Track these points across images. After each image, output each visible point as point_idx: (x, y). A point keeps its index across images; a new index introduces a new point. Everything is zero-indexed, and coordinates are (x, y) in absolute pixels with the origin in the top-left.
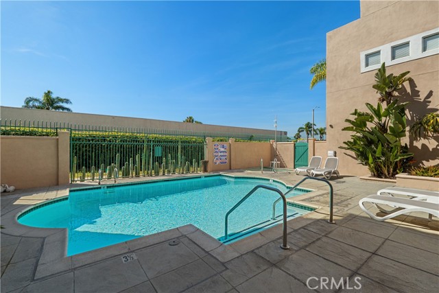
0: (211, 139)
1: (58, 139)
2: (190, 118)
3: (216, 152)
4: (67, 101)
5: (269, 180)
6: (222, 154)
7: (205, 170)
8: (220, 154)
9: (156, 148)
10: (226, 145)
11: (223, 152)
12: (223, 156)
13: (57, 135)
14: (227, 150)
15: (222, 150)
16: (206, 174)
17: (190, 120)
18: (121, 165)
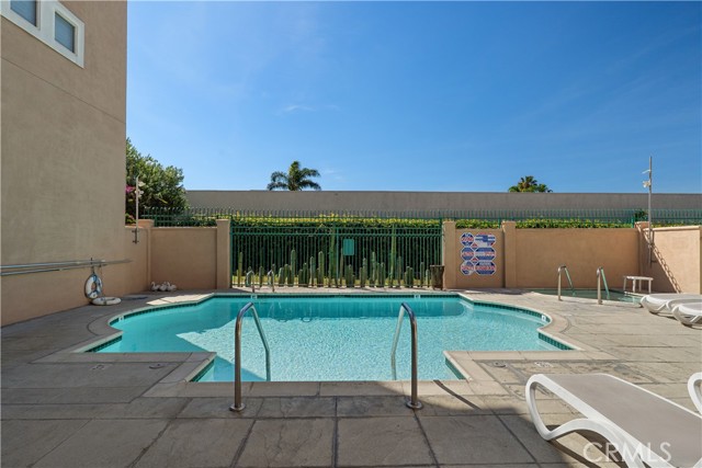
0: (453, 223)
1: (216, 230)
2: (529, 179)
3: (469, 250)
4: (314, 173)
5: (539, 315)
6: (483, 254)
7: (438, 285)
8: (475, 254)
9: (346, 241)
10: (491, 234)
11: (485, 250)
12: (485, 258)
13: (215, 225)
14: (497, 246)
15: (485, 245)
16: (438, 292)
17: (529, 184)
18: (298, 267)
